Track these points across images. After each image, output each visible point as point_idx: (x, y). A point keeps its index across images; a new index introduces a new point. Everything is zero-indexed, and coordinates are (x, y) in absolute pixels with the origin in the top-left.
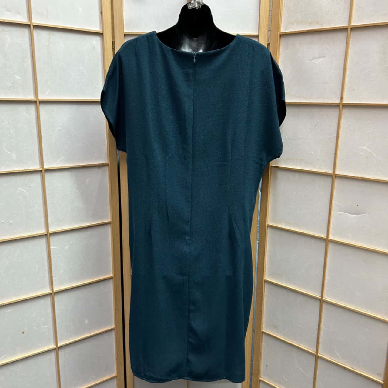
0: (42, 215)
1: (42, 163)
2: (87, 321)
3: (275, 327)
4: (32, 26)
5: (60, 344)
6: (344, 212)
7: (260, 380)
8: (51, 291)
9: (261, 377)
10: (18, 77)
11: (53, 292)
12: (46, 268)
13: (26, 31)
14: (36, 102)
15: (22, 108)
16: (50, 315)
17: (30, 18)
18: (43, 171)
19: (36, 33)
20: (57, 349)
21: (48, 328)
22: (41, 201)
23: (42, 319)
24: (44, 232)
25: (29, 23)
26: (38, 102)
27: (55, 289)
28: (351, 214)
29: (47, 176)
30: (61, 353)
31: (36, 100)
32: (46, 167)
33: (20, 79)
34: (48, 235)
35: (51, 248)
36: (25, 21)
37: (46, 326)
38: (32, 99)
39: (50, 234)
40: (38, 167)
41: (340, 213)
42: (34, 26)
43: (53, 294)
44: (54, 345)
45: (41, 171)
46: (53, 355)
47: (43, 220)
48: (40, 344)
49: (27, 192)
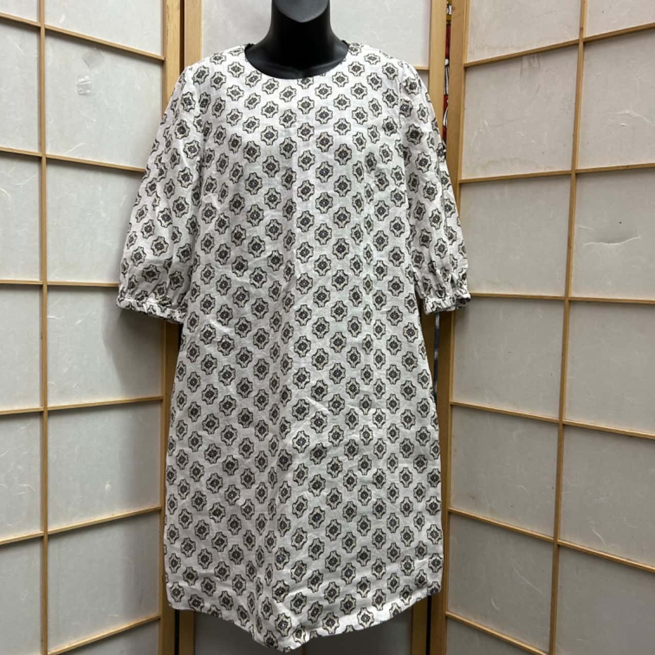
0: (37, 244)
1: (42, 144)
2: (108, 486)
3: (473, 498)
5: (52, 528)
6: (596, 242)
7: (447, 617)
8: (42, 407)
9: (448, 611)
11: (47, 408)
12: (37, 357)
15: (12, 36)
16: (38, 460)
18: (44, 160)
20: (46, 538)
21: (31, 489)
22: (36, 219)
23: (20, 467)
24: (35, 279)
26: (43, 31)
27: (52, 404)
28: (608, 243)
29: (52, 173)
30: (54, 548)
31: (39, 25)
32: (50, 152)
34: (45, 288)
35: (50, 316)
37: (25, 485)
38: (32, 22)
39: (48, 286)
40: (34, 150)
41: (588, 245)
43: (45, 414)
44: (42, 529)
45: (40, 158)
46: (35, 551)
47: (37, 258)
48: (10, 525)
49: (8, 194)
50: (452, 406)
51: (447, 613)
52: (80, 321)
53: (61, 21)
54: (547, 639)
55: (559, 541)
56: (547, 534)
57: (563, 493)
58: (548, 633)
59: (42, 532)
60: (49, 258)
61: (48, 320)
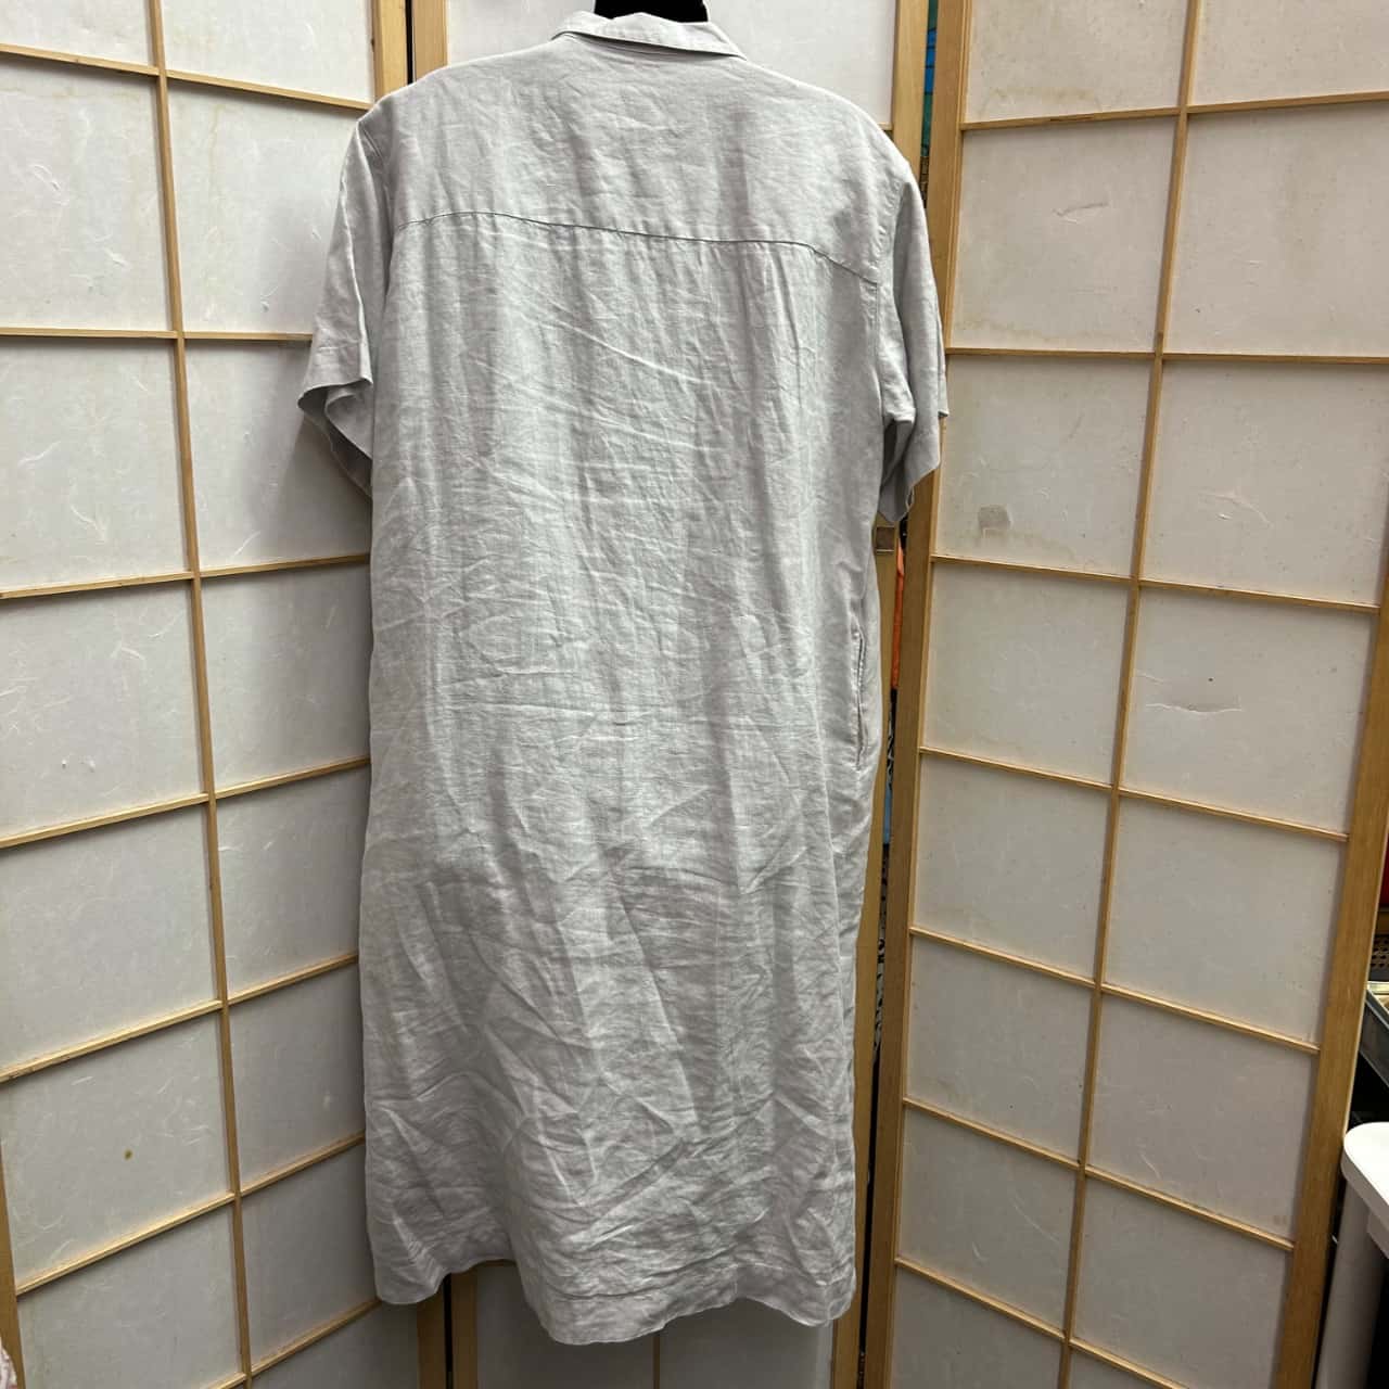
0: (191, 732)
1: (191, 553)
3: (945, 1085)
4: (163, 82)
5: (243, 1189)
8: (219, 1002)
10: (116, 257)
11: (227, 1002)
12: (204, 920)
13: (142, 98)
14: (172, 343)
15: (128, 365)
16: (216, 1085)
17: (156, 54)
18: (197, 583)
19: (175, 103)
20: (238, 1203)
21: (208, 1131)
22: (187, 688)
23: (191, 1102)
24: (195, 794)
25: (155, 72)
26: (181, 343)
27: (234, 994)
29: (210, 598)
30: (249, 1216)
31: (174, 337)
32: (207, 566)
33: (122, 265)
34: (213, 803)
35: (220, 849)
36: (139, 61)
37: (201, 1127)
38: (161, 333)
39: (217, 801)
40: (177, 569)
42: (169, 79)
43: (226, 1011)
44: (231, 1191)
45: (189, 582)
46: (221, 1226)
47: (193, 755)
48: (181, 1193)
49: (142, 658)
50: (911, 935)
51: (897, 1259)
52: (270, 844)
53: (208, 314)
54: (1060, 1310)
55: (1087, 1168)
56: (1067, 1155)
57: (1097, 1095)
58: (1063, 1301)
59: (232, 1195)
60: (215, 749)
61: (220, 855)
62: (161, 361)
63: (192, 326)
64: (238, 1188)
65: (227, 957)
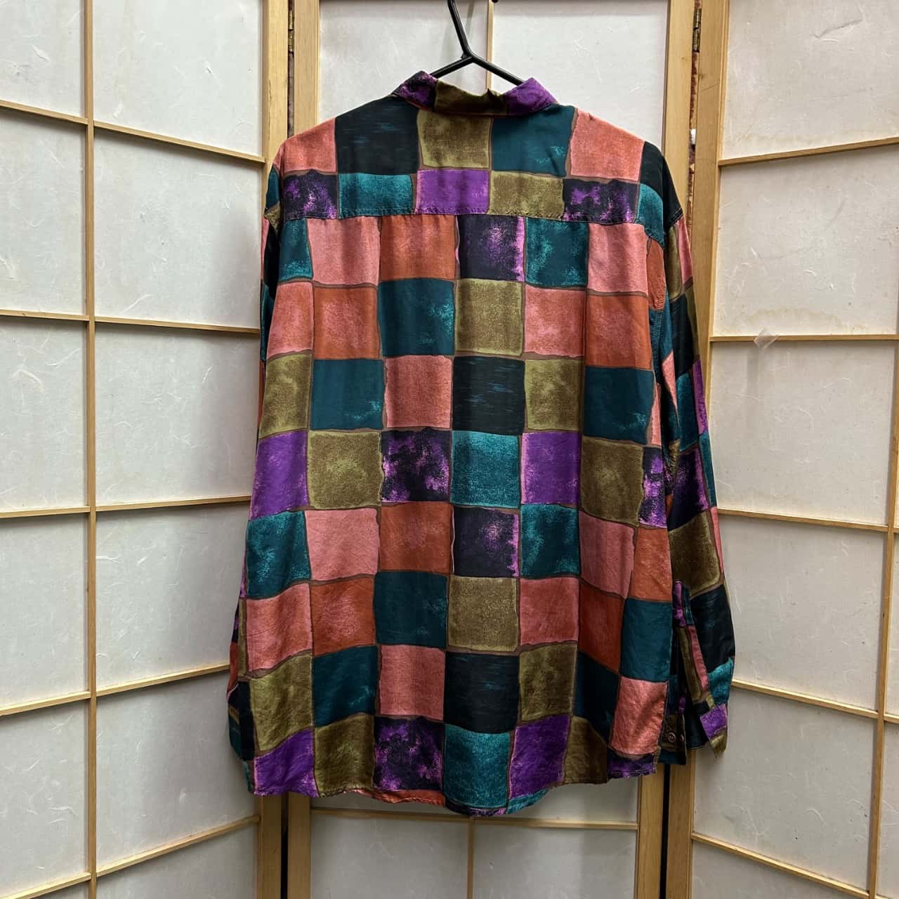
1: (88, 302)
2: (183, 796)
3: (732, 820)
5: (103, 867)
8: (88, 692)
10: (40, 52)
11: (95, 694)
12: (81, 619)
14: (80, 128)
15: (45, 140)
16: (82, 770)
18: (92, 326)
20: (93, 883)
21: (71, 812)
22: (78, 415)
23: (56, 783)
24: (78, 504)
26: (91, 131)
27: (102, 687)
29: (102, 342)
31: (85, 122)
32: (101, 313)
33: (45, 60)
34: (93, 515)
35: (97, 557)
37: (63, 808)
38: (74, 117)
39: (98, 513)
40: (75, 312)
43: (93, 702)
44: (88, 871)
45: (86, 324)
47: (79, 473)
48: (41, 868)
49: (38, 381)
52: (143, 559)
53: (117, 114)
56: (856, 886)
57: (883, 824)
59: (89, 874)
60: (99, 470)
61: (97, 562)
62: (72, 143)
63: (101, 118)
64: (94, 868)
65: (97, 655)
